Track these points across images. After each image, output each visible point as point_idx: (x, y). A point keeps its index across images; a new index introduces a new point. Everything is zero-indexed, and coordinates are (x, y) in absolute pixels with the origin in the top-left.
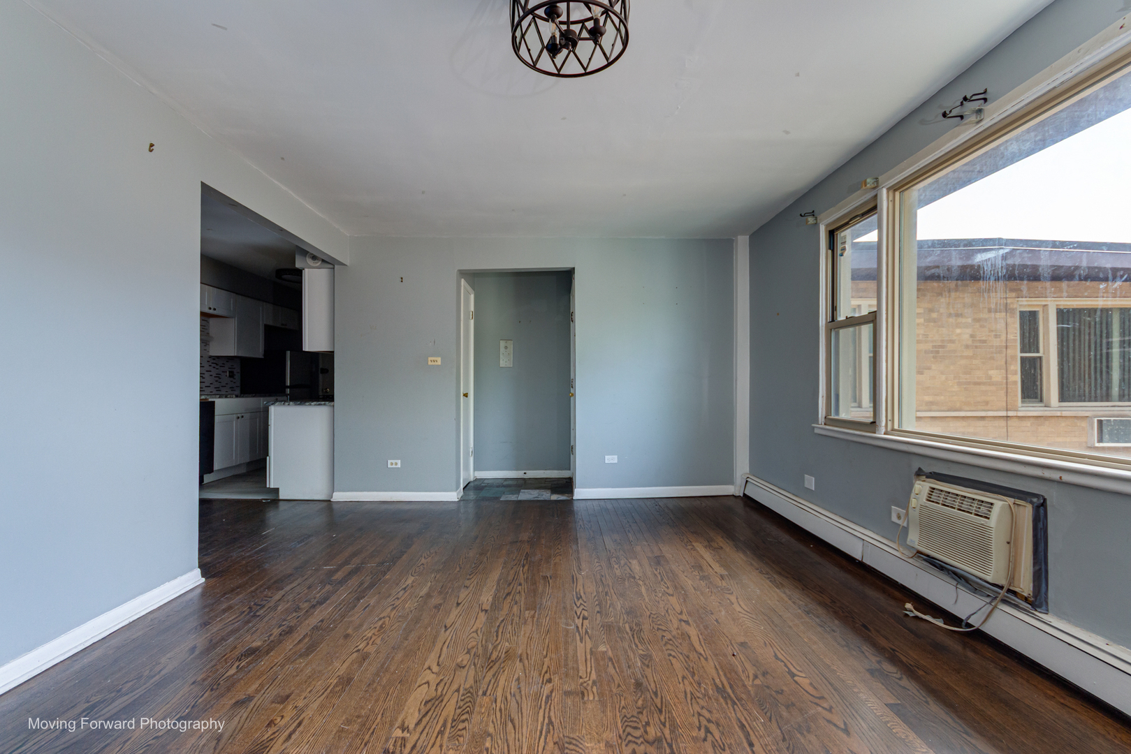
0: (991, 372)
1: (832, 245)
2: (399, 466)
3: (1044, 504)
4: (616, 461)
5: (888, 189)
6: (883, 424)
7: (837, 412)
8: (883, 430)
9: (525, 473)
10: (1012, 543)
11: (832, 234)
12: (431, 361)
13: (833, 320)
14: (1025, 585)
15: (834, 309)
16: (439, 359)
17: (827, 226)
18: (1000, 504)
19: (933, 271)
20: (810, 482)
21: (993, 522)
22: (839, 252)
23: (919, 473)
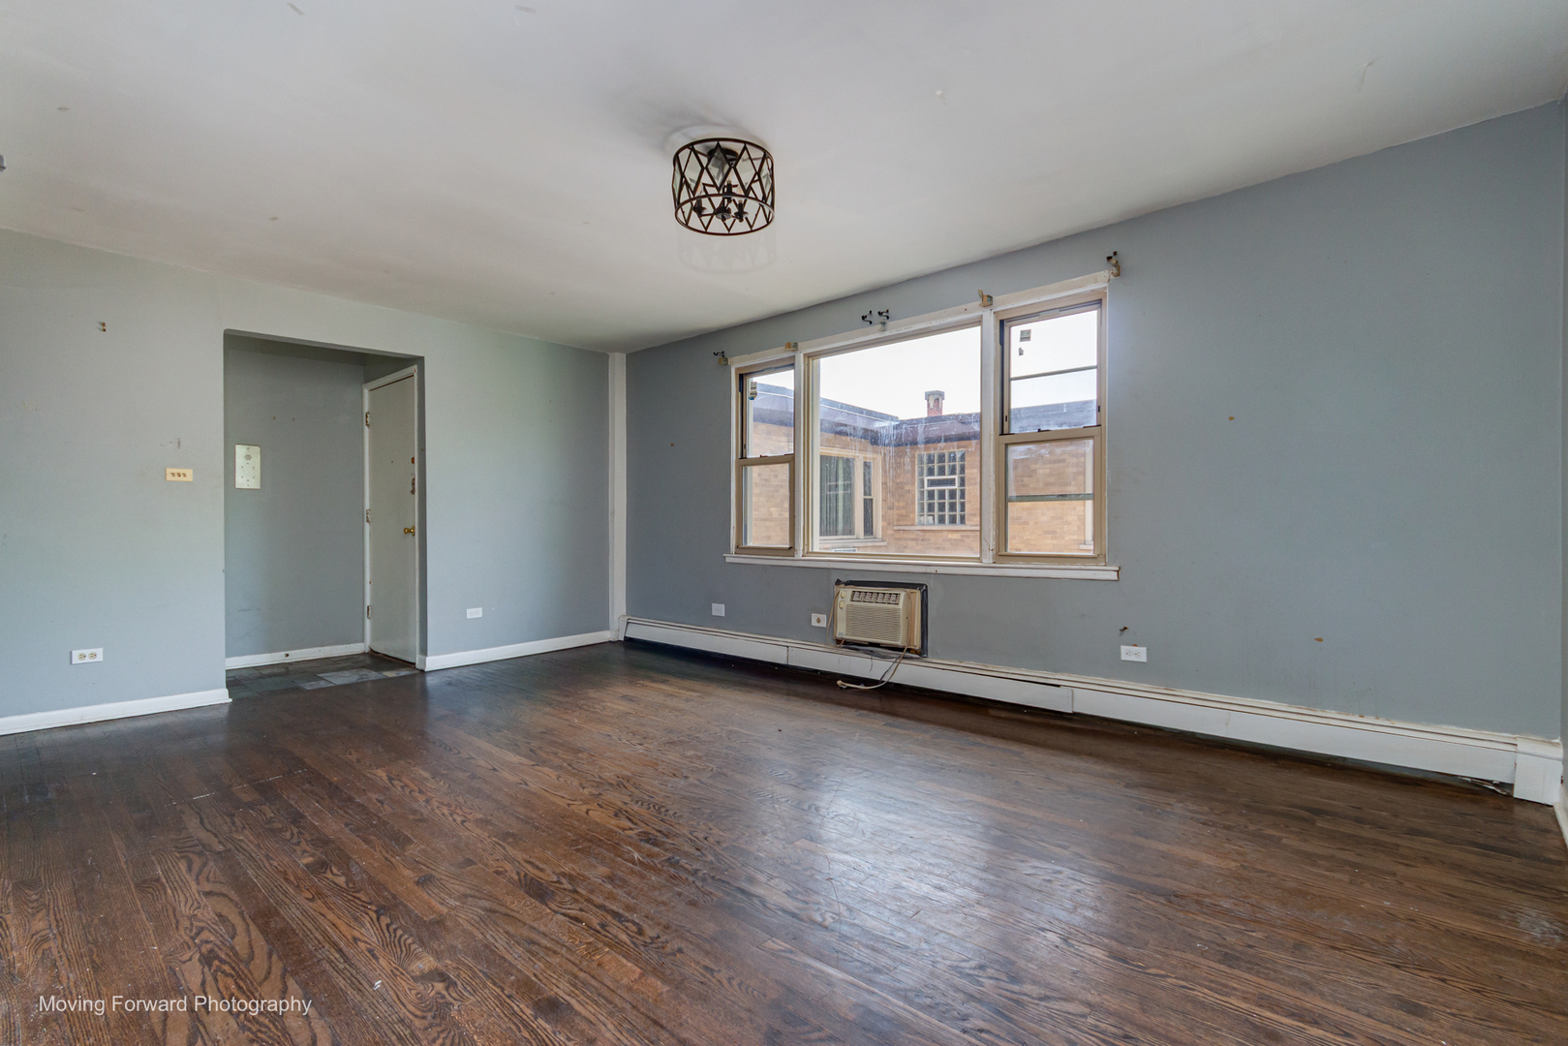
0: (772, 509)
1: (741, 388)
2: (100, 658)
3: (926, 590)
4: (480, 615)
5: (805, 355)
6: (801, 548)
7: (746, 543)
8: (801, 553)
9: (287, 655)
10: (909, 619)
11: (742, 378)
12: (173, 474)
13: (742, 458)
14: (917, 644)
15: (743, 446)
16: (189, 472)
17: (737, 369)
18: (903, 593)
19: (842, 428)
20: (718, 610)
21: (901, 606)
22: (748, 395)
23: (838, 582)
